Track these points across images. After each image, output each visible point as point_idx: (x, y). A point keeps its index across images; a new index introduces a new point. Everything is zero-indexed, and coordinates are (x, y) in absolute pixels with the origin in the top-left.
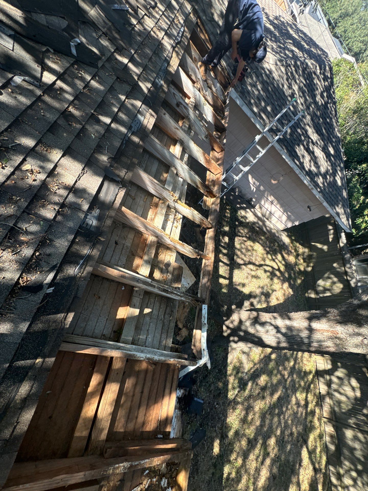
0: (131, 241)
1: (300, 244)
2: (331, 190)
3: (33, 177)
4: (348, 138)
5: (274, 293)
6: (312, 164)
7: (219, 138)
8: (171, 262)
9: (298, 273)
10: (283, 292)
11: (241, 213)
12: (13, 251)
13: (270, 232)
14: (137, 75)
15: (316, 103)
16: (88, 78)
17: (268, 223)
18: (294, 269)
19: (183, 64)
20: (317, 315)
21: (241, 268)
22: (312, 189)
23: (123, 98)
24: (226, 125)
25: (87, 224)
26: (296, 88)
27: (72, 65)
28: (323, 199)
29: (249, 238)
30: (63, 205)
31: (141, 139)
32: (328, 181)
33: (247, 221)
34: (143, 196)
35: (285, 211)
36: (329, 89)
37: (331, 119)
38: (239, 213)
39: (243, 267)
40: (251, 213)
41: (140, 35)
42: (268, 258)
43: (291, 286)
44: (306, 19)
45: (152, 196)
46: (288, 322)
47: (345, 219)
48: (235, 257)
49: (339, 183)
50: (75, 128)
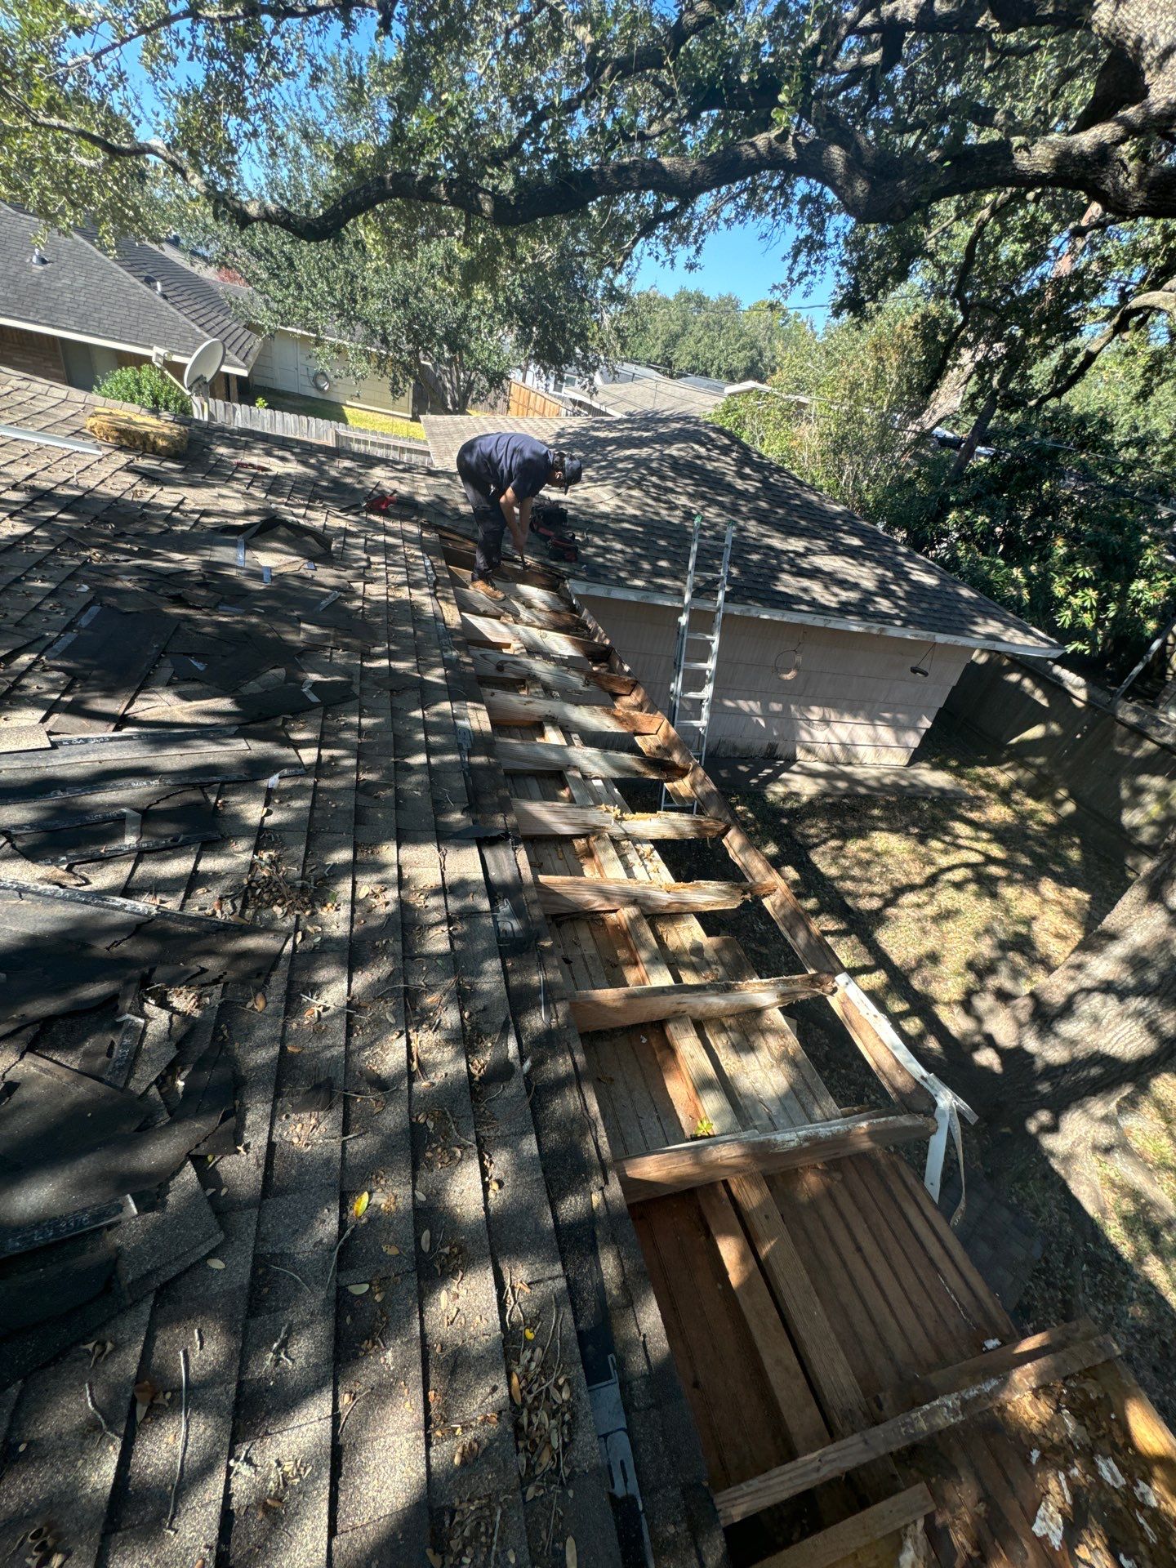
0: (591, 943)
1: (984, 765)
2: (924, 605)
3: (382, 900)
4: (869, 497)
5: (1036, 926)
6: (836, 590)
7: (611, 670)
8: (699, 940)
9: (1049, 837)
10: (1058, 908)
11: (775, 793)
12: (430, 1027)
13: (883, 788)
14: (413, 669)
15: (742, 494)
16: (355, 720)
17: (858, 772)
18: (1030, 832)
19: (464, 606)
20: (1160, 871)
21: (888, 919)
22: (882, 630)
23: (418, 714)
24: (607, 642)
25: (505, 932)
26: (683, 500)
27: (324, 718)
28: (925, 633)
29: (845, 835)
30: (449, 921)
31: (488, 754)
32: (901, 594)
33: (804, 799)
34: (553, 852)
35: (872, 718)
36: (746, 457)
37: (797, 496)
38: (770, 797)
39: (891, 911)
40: (798, 778)
41: (378, 615)
42: (936, 850)
43: (1065, 880)
44: (608, 394)
45: (567, 839)
46: (1118, 950)
47: (1020, 634)
48: (849, 902)
49: (930, 580)
50: (387, 799)
